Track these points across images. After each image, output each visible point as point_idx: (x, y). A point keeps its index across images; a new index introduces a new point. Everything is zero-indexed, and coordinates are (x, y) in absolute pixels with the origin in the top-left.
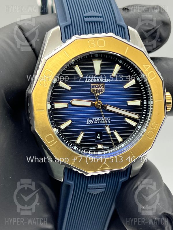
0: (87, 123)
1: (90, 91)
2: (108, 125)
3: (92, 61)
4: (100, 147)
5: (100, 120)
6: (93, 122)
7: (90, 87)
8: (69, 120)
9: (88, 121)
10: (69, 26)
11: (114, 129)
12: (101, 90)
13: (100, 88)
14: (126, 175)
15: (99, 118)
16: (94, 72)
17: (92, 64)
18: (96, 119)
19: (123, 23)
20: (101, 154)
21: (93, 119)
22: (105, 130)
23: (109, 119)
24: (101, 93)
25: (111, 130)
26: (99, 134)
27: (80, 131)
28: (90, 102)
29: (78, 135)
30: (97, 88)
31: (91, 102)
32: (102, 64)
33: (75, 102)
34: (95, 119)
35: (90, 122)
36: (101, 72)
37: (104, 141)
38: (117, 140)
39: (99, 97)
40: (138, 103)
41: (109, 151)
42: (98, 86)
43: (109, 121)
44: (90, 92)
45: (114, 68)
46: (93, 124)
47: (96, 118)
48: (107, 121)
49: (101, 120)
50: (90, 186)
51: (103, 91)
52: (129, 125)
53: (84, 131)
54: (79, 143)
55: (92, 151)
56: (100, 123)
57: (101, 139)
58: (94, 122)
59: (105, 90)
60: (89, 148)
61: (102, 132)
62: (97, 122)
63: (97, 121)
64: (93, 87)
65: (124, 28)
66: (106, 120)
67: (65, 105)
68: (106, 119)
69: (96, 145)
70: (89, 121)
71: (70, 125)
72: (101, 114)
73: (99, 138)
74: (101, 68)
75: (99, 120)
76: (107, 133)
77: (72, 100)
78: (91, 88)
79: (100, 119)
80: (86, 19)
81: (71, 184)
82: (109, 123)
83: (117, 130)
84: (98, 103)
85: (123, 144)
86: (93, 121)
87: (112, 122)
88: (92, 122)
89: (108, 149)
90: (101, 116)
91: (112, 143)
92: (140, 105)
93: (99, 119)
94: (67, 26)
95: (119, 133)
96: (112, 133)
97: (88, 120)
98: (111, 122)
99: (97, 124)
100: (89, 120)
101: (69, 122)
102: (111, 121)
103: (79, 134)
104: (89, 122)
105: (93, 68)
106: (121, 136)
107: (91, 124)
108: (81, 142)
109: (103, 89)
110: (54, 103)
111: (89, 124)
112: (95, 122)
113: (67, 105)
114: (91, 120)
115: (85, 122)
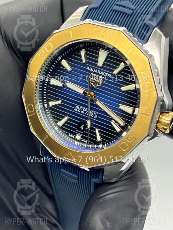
0: (75, 110)
2: (90, 119)
3: (99, 51)
4: (78, 137)
9: (77, 108)
11: (97, 126)
13: (99, 80)
16: (97, 61)
17: (98, 54)
18: (85, 110)
20: (78, 144)
21: (81, 108)
23: (96, 114)
24: (97, 85)
26: (83, 125)
27: (66, 115)
29: (63, 117)
30: (95, 79)
31: (84, 91)
32: (108, 57)
34: (83, 109)
36: (104, 64)
38: (96, 138)
39: (94, 89)
41: (86, 145)
43: (95, 116)
45: (119, 65)
47: (85, 108)
48: (94, 115)
51: (100, 84)
52: (113, 128)
53: (69, 116)
54: (60, 125)
55: (70, 138)
56: (86, 115)
59: (103, 84)
61: (85, 123)
63: (85, 112)
68: (94, 113)
69: (75, 134)
71: (59, 105)
73: (82, 129)
74: (106, 60)
75: (87, 112)
82: (95, 118)
85: (101, 145)
86: (81, 111)
87: (98, 119)
88: (79, 111)
89: (85, 143)
92: (131, 114)
93: (87, 110)
95: (100, 132)
97: (76, 107)
98: (97, 117)
99: (84, 114)
100: (77, 107)
104: (76, 109)
105: (97, 58)
109: (101, 82)
111: (76, 111)
112: (83, 112)
113: (62, 85)
114: (79, 108)
115: (74, 108)
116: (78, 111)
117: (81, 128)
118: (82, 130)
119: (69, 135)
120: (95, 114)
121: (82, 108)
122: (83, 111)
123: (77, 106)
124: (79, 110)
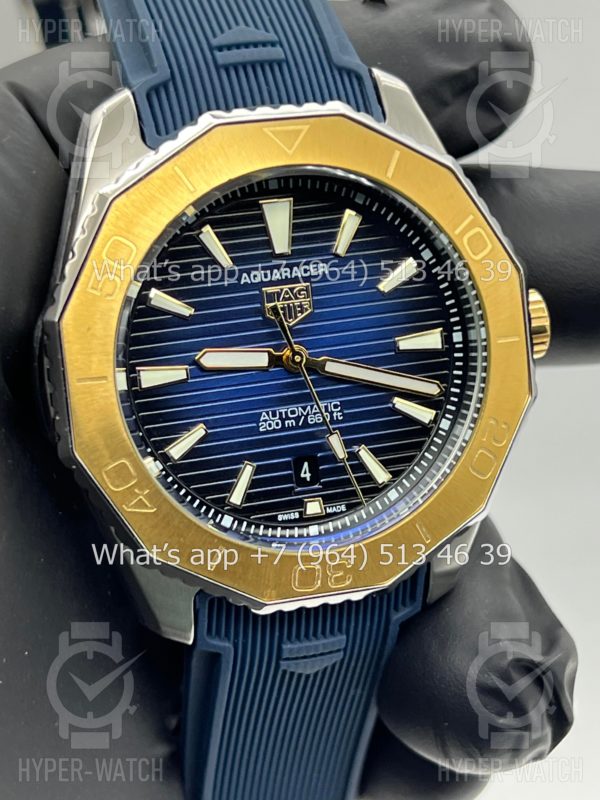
0: (261, 429)
1: (261, 312)
2: (334, 429)
3: (260, 207)
4: (314, 508)
5: (305, 414)
6: (283, 424)
7: (259, 299)
8: (194, 424)
9: (265, 421)
10: (165, 85)
11: (358, 442)
12: (301, 306)
14: (413, 598)
15: (302, 407)
16: (269, 244)
17: (261, 218)
18: (293, 412)
19: (353, 61)
20: (320, 533)
21: (281, 414)
22: (326, 447)
23: (336, 406)
24: (300, 316)
25: (347, 444)
26: (306, 465)
27: (239, 460)
28: (266, 354)
29: (235, 474)
30: (285, 299)
31: (269, 353)
32: (296, 214)
33: (212, 359)
34: (286, 413)
35: (270, 425)
36: (294, 241)
37: (326, 486)
38: (370, 478)
39: (295, 332)
40: (432, 340)
41: (347, 520)
42: (287, 293)
43: (338, 415)
44: (260, 318)
45: (337, 223)
46: (283, 429)
47: (293, 408)
48: (331, 413)
49: (308, 414)
50: (291, 650)
51: (307, 310)
52: (409, 420)
53: (252, 458)
54: (239, 503)
55: (288, 524)
56: (306, 424)
57: (314, 480)
58: (286, 422)
59: (316, 304)
60: (277, 516)
61: (318, 457)
62: (297, 423)
63: (297, 419)
64: (271, 297)
65: (359, 78)
66: (327, 411)
67: (177, 373)
68: (326, 407)
69: (300, 504)
70: (268, 422)
71: (202, 440)
72: (308, 391)
73: (308, 476)
74: (295, 227)
75: (302, 414)
76: (333, 458)
77: (201, 353)
78: (263, 304)
79: (304, 408)
80: (223, 57)
81: (224, 648)
82: (338, 422)
83: (366, 441)
84: (294, 356)
85: (394, 490)
86: (283, 421)
87: (347, 418)
88: (277, 424)
89: (342, 512)
90: (307, 398)
91: (354, 491)
92: (440, 347)
93: (300, 409)
94: (156, 89)
95: (376, 453)
96: (353, 456)
97: (262, 418)
98: (343, 415)
99: (297, 427)
100: (267, 418)
101: (199, 432)
102: (346, 412)
103: (238, 470)
104: (266, 425)
105: (265, 231)
106: (385, 464)
107: (274, 431)
108: (248, 497)
109: (306, 303)
110: (138, 368)
111: (267, 432)
112: (290, 422)
113: (185, 371)
114: (274, 415)
115: (255, 425)
116: (274, 426)
117: (303, 475)
118: (308, 479)
119: (280, 518)
120: (331, 408)
121: (283, 411)
122: (290, 419)
123: (264, 413)
124: (275, 423)
